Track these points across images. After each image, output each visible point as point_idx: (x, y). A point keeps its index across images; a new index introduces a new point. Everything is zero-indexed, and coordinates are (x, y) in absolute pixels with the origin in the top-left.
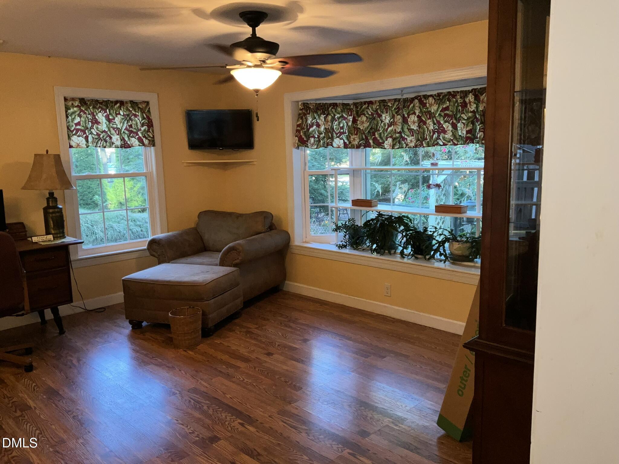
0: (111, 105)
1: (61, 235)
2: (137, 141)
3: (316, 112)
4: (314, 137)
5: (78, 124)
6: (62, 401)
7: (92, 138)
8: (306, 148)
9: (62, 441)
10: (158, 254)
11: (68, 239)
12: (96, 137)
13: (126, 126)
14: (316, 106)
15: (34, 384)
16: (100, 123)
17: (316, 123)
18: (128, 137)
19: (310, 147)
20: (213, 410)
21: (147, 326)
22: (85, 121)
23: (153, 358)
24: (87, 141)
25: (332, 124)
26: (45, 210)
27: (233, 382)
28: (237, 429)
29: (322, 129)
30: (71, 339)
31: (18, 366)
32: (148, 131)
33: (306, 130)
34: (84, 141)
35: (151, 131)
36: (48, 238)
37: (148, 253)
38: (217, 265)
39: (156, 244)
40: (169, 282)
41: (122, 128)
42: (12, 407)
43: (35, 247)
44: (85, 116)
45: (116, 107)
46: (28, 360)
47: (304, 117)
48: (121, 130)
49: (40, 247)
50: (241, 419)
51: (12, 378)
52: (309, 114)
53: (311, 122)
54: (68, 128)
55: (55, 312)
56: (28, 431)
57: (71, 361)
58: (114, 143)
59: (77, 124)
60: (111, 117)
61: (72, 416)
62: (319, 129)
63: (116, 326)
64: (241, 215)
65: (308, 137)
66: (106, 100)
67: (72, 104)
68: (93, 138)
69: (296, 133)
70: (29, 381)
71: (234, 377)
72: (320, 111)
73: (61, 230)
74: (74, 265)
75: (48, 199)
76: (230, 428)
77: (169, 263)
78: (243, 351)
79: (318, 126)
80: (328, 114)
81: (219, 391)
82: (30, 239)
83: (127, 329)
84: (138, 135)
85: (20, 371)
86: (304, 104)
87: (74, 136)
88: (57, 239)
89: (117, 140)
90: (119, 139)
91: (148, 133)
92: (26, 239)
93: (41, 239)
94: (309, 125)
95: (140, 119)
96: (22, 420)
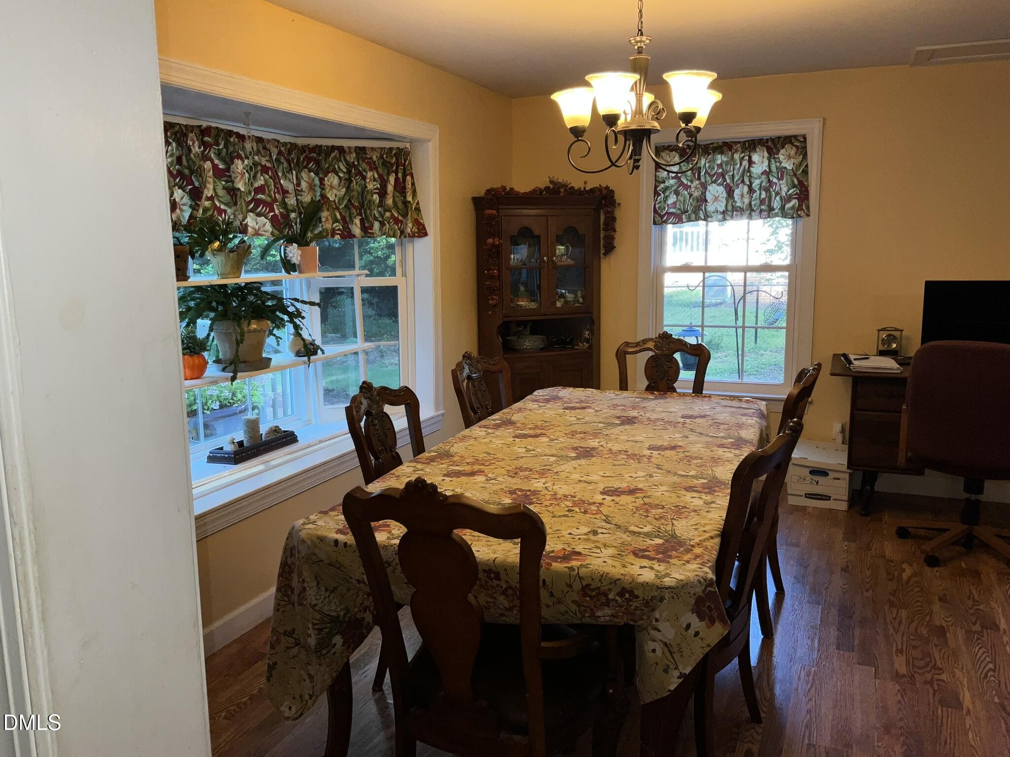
42: (973, 615)
56: (978, 657)
96: (978, 639)
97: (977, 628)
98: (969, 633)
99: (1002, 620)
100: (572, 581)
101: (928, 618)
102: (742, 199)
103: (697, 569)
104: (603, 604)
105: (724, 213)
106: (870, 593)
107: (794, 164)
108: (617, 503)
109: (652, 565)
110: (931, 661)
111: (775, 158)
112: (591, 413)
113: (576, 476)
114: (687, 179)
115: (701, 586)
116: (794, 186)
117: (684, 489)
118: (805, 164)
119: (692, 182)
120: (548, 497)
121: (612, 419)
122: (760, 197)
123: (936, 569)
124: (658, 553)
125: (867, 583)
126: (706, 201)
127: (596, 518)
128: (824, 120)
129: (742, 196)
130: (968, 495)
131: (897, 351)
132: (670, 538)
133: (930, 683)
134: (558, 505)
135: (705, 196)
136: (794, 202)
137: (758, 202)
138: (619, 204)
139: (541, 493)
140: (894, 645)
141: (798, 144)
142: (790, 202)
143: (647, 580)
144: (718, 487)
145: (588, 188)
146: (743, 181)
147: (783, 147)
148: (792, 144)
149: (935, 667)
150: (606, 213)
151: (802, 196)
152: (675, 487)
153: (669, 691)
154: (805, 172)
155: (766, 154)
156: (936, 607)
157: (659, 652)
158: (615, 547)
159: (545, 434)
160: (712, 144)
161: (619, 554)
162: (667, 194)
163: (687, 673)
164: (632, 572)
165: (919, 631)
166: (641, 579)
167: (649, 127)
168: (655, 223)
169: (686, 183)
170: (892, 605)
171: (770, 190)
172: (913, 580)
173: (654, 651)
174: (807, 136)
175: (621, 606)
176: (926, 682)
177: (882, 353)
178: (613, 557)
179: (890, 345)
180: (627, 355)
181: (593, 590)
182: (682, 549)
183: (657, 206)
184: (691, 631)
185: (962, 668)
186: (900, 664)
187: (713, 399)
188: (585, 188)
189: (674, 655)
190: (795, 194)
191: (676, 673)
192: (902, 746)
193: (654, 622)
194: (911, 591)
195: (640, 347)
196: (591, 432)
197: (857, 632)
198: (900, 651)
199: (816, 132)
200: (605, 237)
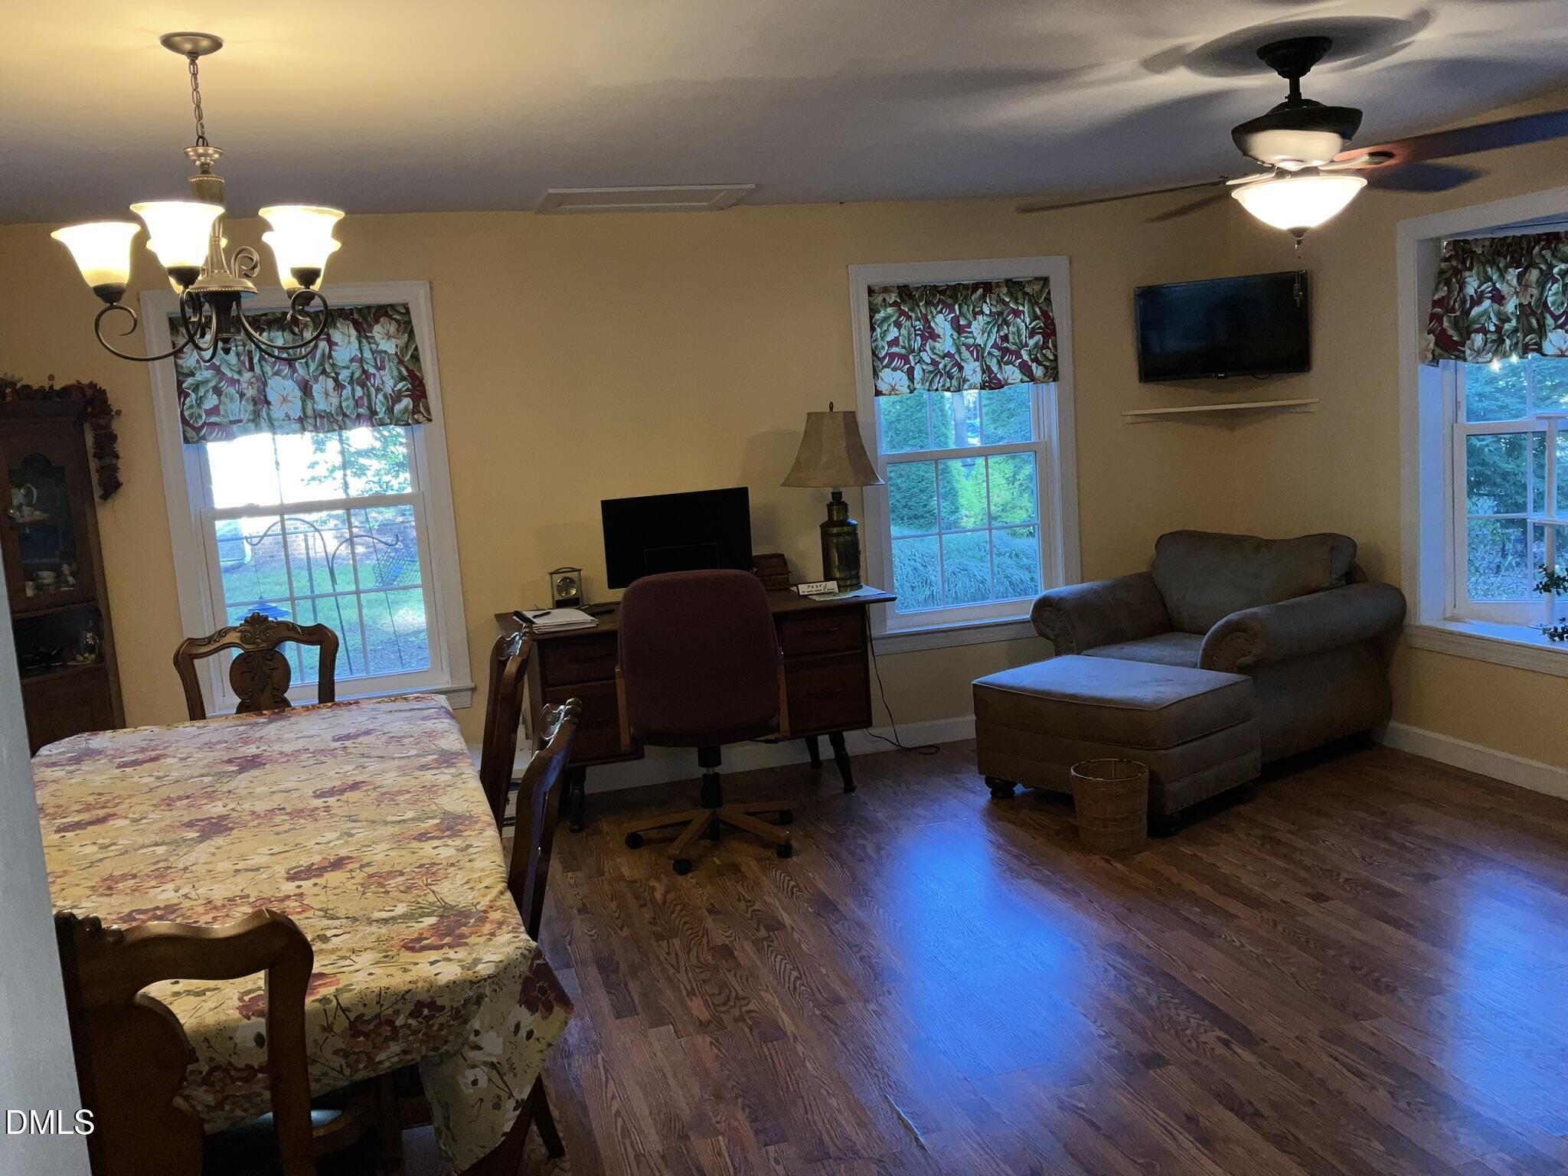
0: (964, 293)
1: (854, 582)
2: (1017, 371)
3: (1493, 263)
4: (1484, 331)
5: (895, 342)
6: (843, 924)
7: (921, 373)
8: (1460, 363)
9: (838, 1001)
10: (1056, 632)
11: (867, 592)
12: (931, 368)
13: (995, 339)
14: (1491, 246)
15: (792, 883)
16: (939, 336)
17: (1489, 292)
18: (999, 363)
19: (1470, 358)
20: (1159, 998)
21: (1024, 795)
22: (909, 335)
23: (1032, 864)
24: (911, 378)
25: (1542, 293)
26: (824, 527)
27: (1215, 946)
28: (1213, 1049)
29: (1510, 306)
30: (866, 804)
31: (766, 844)
32: (1045, 346)
33: (1458, 314)
34: (905, 377)
35: (1050, 345)
36: (828, 587)
37: (1032, 631)
38: (1195, 666)
39: (1051, 609)
40: (1074, 696)
41: (985, 345)
42: (751, 919)
43: (804, 605)
44: (908, 323)
45: (975, 299)
46: (784, 833)
47: (1454, 280)
48: (983, 349)
49: (813, 605)
50: (1226, 1032)
51: (754, 864)
52: (1470, 269)
53: (1476, 291)
54: (874, 353)
55: (838, 743)
56: (777, 968)
57: (864, 847)
58: (968, 380)
59: (891, 344)
60: (962, 322)
61: (858, 955)
62: (1502, 308)
63: (958, 787)
64: (1269, 544)
65: (1466, 333)
66: (953, 284)
67: (884, 300)
68: (924, 370)
69: (1430, 323)
70: (783, 875)
71: (1220, 937)
72: (1506, 259)
73: (854, 572)
74: (878, 648)
75: (830, 506)
76: (1194, 1044)
77: (1079, 654)
78: (1249, 880)
79: (1498, 298)
80: (1532, 265)
81: (1179, 962)
82: (794, 589)
83: (982, 796)
84: (1021, 357)
85: (769, 853)
86: (1456, 242)
87: (886, 369)
88: (846, 591)
89: (975, 372)
90: (978, 369)
91: (1044, 351)
92: (787, 589)
93: (815, 589)
94: (1468, 298)
95: (1028, 320)
96: (769, 946)
97: (763, 933)
98: (756, 943)
99: (784, 914)
100: (331, 1019)
101: (705, 939)
102: (326, 398)
103: (513, 940)
104: (387, 1039)
105: (301, 420)
106: (625, 933)
107: (397, 346)
108: (325, 887)
109: (445, 956)
110: (730, 991)
111: (367, 337)
112: (172, 764)
113: (225, 866)
114: (232, 370)
115: (527, 962)
116: (402, 378)
117: (414, 839)
118: (414, 346)
119: (240, 373)
120: (201, 910)
121: (220, 766)
122: (354, 396)
123: (690, 875)
124: (442, 936)
125: (617, 919)
126: (268, 403)
127: (308, 918)
128: (430, 283)
129: (327, 394)
130: (704, 770)
131: (578, 599)
132: (444, 911)
133: (742, 1019)
134: (228, 916)
135: (265, 396)
136: (406, 402)
137: (351, 402)
138: (119, 413)
139: (181, 906)
140: (682, 987)
141: (398, 317)
142: (400, 401)
143: (452, 978)
144: (461, 824)
145: (57, 387)
146: (324, 372)
147: (377, 322)
148: (390, 317)
149: (737, 998)
150: (96, 428)
151: (418, 393)
152: (399, 841)
153: (504, 1134)
154: (415, 357)
155: (353, 332)
156: (709, 922)
157: (483, 1083)
158: (371, 949)
159: (115, 815)
160: (266, 314)
161: (386, 957)
162: (201, 394)
163: (526, 1098)
164: (424, 975)
165: (702, 959)
166: (443, 980)
167: (238, 289)
168: (186, 440)
169: (230, 375)
170: (659, 937)
171: (367, 386)
172: (670, 896)
173: (475, 1083)
174: (410, 306)
175: (415, 1032)
176: (736, 1020)
177: (560, 604)
178: (377, 963)
179: (568, 593)
180: (196, 661)
181: (369, 1022)
182: (472, 921)
183: (186, 413)
184: (523, 1033)
185: (767, 986)
186: (698, 1008)
187: (363, 705)
188: (51, 387)
189: (505, 1078)
190: (406, 391)
191: (511, 1104)
192: (743, 1110)
193: (472, 1038)
194: (673, 912)
195: (216, 642)
196: (199, 794)
197: (634, 986)
198: (691, 993)
199: (422, 299)
200: (102, 467)
